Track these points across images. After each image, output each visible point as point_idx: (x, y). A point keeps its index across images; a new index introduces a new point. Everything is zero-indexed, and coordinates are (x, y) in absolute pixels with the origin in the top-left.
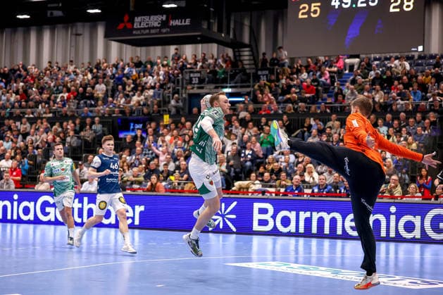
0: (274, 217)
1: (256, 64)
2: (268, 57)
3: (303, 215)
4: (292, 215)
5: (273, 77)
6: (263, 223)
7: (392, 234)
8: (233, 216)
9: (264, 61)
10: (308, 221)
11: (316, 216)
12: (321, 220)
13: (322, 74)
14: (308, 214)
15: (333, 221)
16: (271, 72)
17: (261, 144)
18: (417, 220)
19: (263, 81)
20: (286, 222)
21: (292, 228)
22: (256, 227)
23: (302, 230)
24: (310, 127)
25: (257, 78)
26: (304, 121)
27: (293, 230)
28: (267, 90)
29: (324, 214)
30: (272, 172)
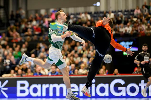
0: (29, 88)
1: (7, 17)
2: (15, 13)
3: (45, 86)
4: (39, 87)
5: (18, 24)
6: (23, 92)
7: (93, 94)
8: (6, 89)
9: (12, 16)
10: (48, 90)
11: (52, 86)
12: (54, 89)
13: (44, 22)
14: (47, 86)
15: (61, 89)
16: (16, 21)
17: (15, 57)
18: (106, 86)
19: (12, 26)
20: (35, 90)
21: (39, 94)
22: (19, 94)
23: (44, 95)
24: (40, 48)
25: (9, 25)
26: (36, 45)
27: (40, 95)
28: (14, 30)
29: (56, 85)
30: (22, 70)
